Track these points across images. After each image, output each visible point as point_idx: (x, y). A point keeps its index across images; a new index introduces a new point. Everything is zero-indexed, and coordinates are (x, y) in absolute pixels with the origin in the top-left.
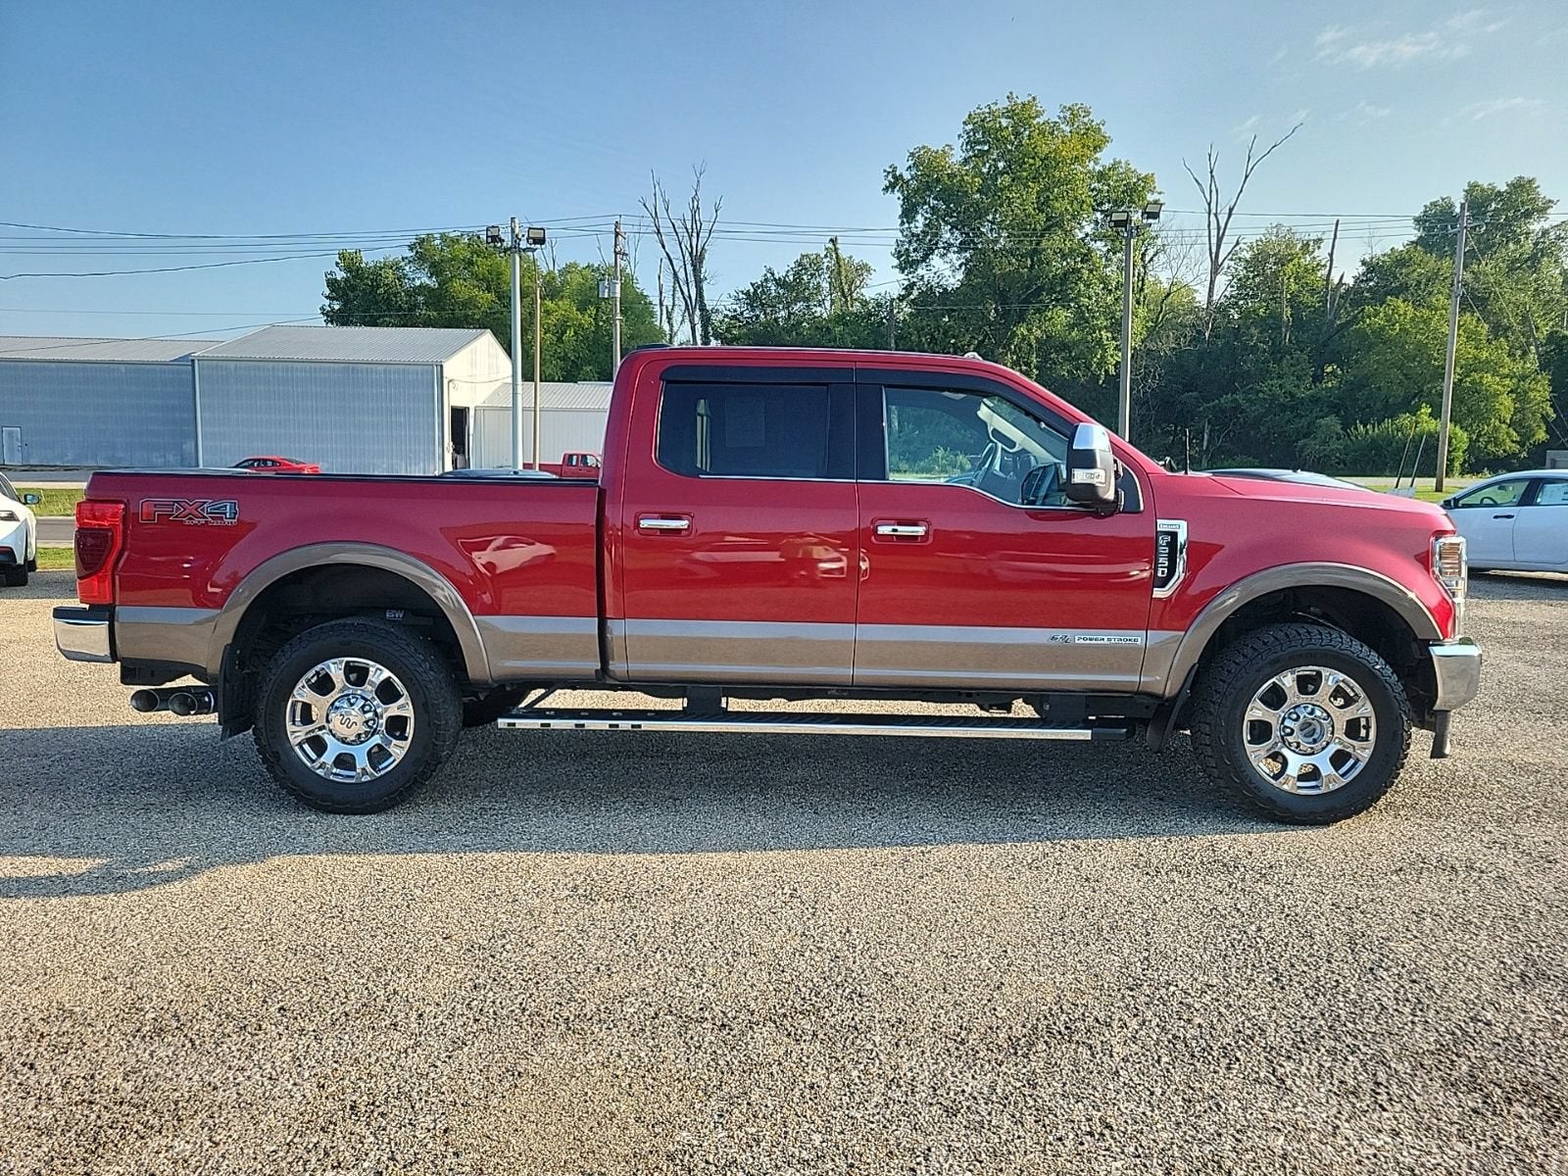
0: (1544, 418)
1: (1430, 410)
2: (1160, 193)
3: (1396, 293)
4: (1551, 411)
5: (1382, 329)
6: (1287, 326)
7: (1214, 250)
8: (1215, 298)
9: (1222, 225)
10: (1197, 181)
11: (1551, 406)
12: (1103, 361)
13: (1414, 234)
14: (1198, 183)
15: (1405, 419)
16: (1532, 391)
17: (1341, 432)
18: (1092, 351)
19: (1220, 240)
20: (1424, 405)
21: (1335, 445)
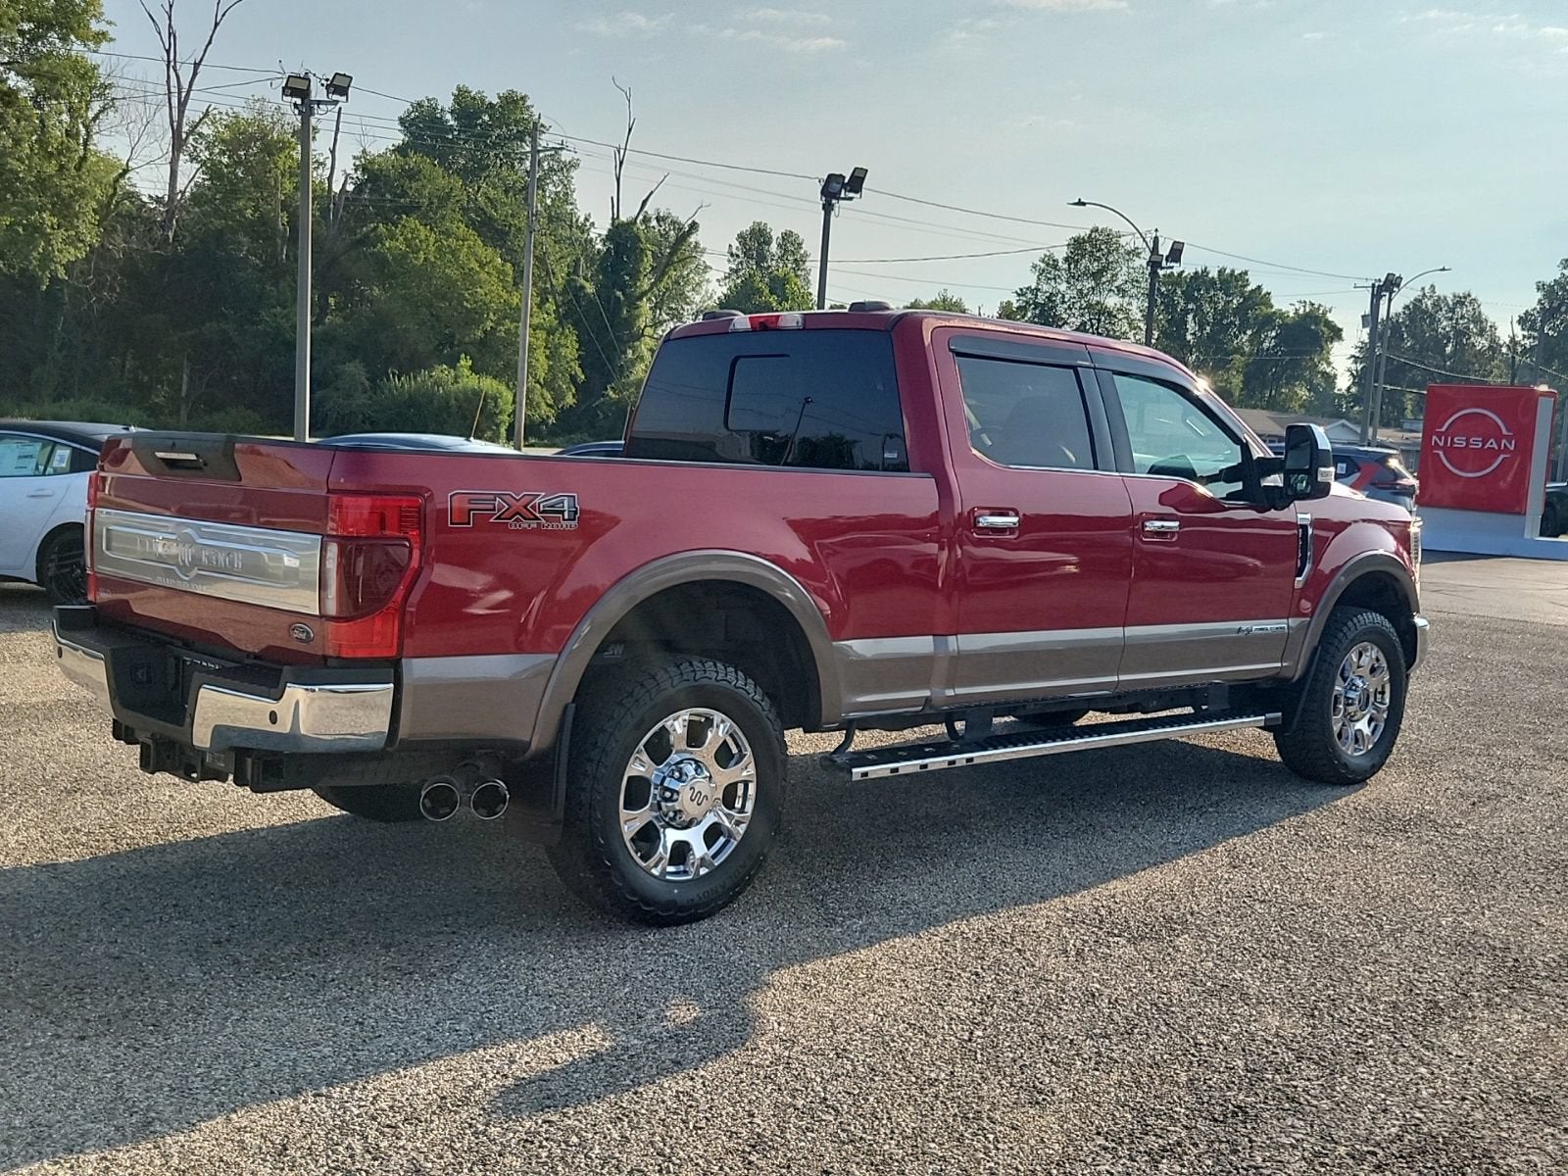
0: (573, 379)
1: (470, 363)
2: (110, 23)
3: (409, 210)
4: (579, 371)
5: (404, 256)
6: (283, 237)
7: (175, 118)
8: (180, 186)
9: (185, 85)
10: (150, 16)
11: (580, 366)
12: (46, 259)
13: (399, 138)
14: (153, 20)
15: (442, 372)
16: (563, 346)
17: (367, 383)
18: (31, 241)
19: (182, 105)
20: (463, 355)
21: (361, 399)
